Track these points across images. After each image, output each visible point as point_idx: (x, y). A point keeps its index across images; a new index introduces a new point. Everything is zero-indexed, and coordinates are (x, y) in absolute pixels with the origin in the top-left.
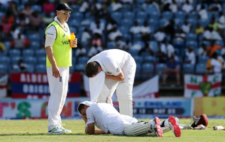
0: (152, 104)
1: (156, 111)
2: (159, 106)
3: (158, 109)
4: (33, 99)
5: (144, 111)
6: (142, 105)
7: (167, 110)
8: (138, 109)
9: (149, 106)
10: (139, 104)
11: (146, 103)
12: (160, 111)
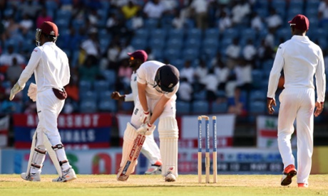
0: (248, 156)
1: (253, 167)
2: (258, 160)
3: (257, 164)
4: (81, 150)
5: (237, 167)
6: (234, 159)
7: (269, 165)
8: (229, 164)
9: (244, 160)
10: (230, 156)
11: (239, 156)
12: (260, 167)
